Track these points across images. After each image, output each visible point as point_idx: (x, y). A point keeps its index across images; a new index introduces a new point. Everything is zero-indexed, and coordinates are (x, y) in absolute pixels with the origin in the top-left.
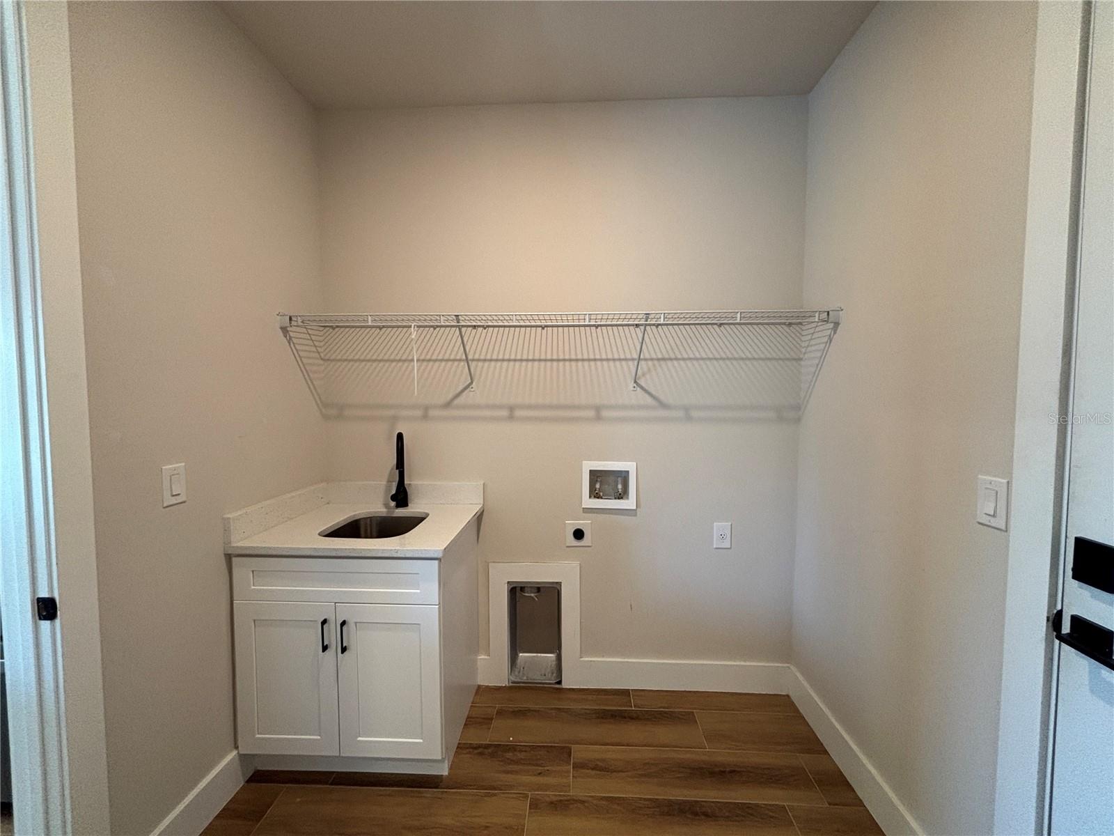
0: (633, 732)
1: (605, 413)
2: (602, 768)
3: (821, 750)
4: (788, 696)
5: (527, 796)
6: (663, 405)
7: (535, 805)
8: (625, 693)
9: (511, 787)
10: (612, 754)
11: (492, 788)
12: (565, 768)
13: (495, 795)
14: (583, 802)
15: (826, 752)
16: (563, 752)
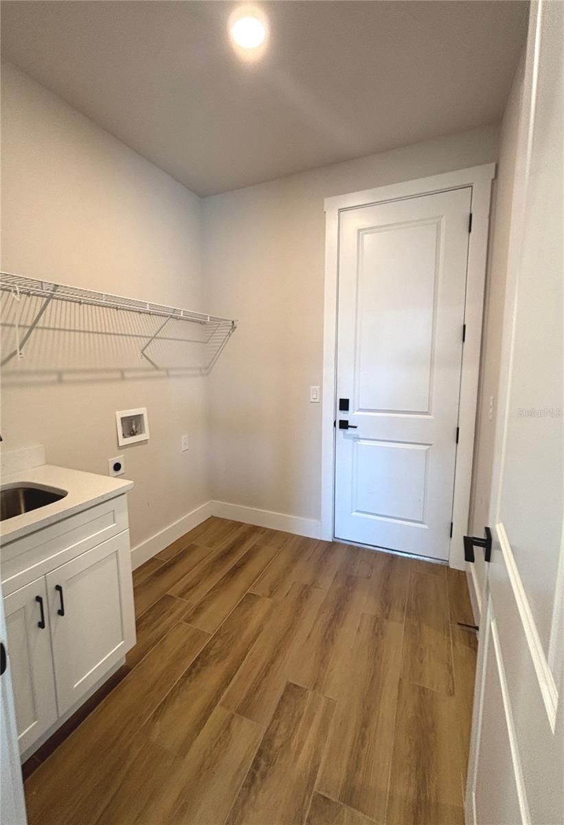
0: (180, 568)
1: (127, 375)
2: (191, 588)
3: (240, 524)
4: (212, 516)
5: (181, 623)
6: (157, 368)
7: (188, 621)
8: (152, 560)
9: (168, 628)
10: (188, 580)
11: (160, 639)
12: (177, 601)
13: (165, 639)
14: (204, 601)
15: (243, 523)
16: (166, 599)
